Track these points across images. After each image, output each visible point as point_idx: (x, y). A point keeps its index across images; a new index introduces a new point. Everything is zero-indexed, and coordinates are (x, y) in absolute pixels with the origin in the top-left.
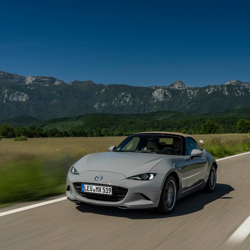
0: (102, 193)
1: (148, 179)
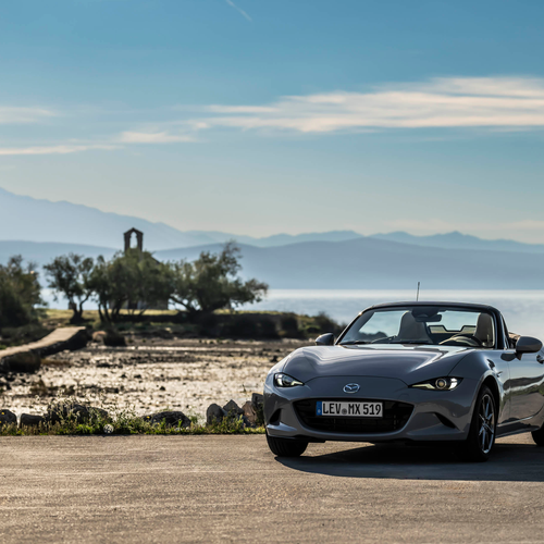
0: (362, 414)
1: (447, 389)
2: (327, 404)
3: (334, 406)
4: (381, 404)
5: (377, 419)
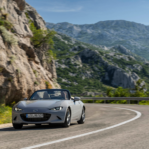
0: (38, 117)
1: (59, 110)
2: (29, 115)
3: (31, 115)
4: (43, 114)
5: (42, 118)
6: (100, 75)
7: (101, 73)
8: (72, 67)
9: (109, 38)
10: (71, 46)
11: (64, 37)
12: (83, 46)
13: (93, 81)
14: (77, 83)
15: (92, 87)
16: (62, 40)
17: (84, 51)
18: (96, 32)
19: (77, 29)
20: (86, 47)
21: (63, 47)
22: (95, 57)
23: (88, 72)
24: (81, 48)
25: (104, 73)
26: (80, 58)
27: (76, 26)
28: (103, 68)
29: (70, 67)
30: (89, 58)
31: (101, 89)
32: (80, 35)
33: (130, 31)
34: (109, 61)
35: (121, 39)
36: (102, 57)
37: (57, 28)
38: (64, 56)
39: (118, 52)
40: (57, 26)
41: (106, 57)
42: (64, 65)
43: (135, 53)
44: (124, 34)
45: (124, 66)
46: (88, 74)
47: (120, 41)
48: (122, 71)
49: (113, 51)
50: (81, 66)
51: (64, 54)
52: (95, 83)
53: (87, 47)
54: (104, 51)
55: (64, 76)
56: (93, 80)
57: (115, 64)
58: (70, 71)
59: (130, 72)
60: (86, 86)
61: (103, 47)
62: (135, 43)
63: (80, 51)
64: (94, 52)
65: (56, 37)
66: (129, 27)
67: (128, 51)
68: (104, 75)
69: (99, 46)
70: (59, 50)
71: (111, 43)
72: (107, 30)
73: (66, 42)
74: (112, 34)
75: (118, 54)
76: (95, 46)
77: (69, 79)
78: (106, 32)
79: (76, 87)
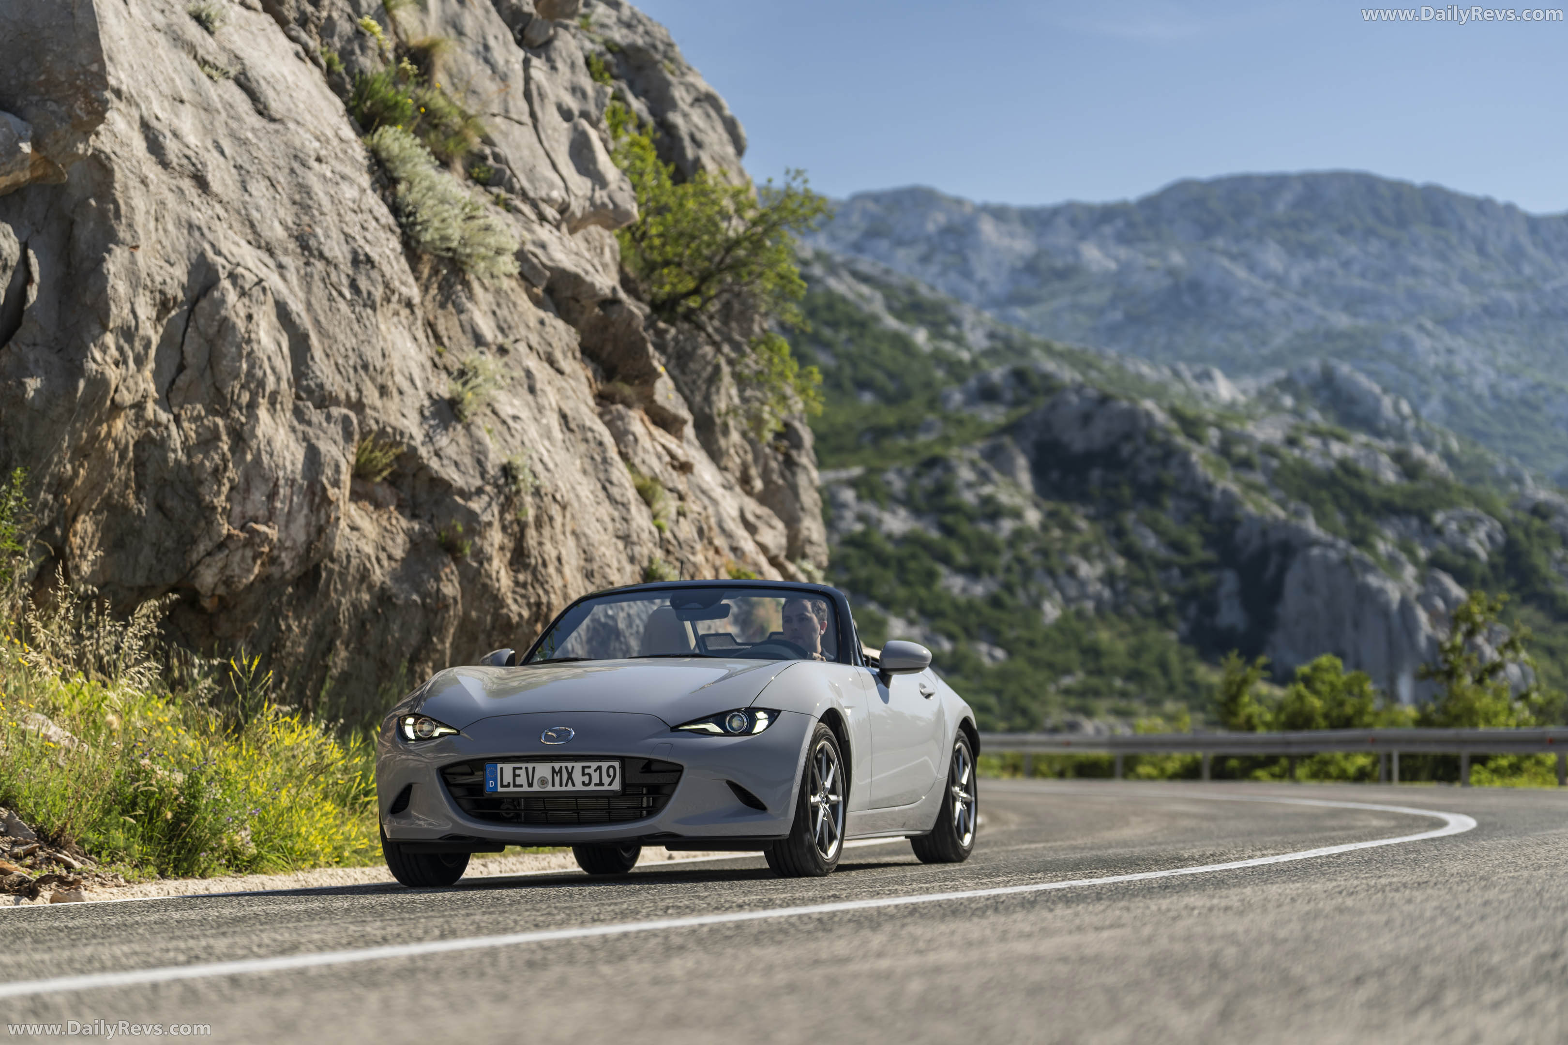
0: (579, 787)
1: (748, 731)
2: (508, 768)
3: (522, 772)
4: (617, 764)
5: (609, 796)
6: (1182, 586)
7: (1186, 572)
8: (965, 528)
9: (1247, 312)
10: (956, 371)
11: (905, 299)
12: (1050, 366)
13: (1122, 635)
14: (999, 653)
15: (1118, 683)
16: (891, 322)
17: (1053, 407)
18: (1153, 262)
19: (1006, 242)
20: (1067, 375)
21: (891, 376)
22: (1137, 451)
23: (1085, 570)
24: (1035, 381)
25: (1204, 579)
26: (1022, 462)
27: (999, 214)
28: (1203, 533)
29: (948, 531)
30: (1089, 459)
31: (1185, 697)
32: (1028, 285)
33: (1413, 259)
34: (1250, 487)
35: (1341, 321)
36: (1196, 454)
37: (853, 236)
38: (903, 442)
39: (1315, 416)
40: (855, 218)
41: (1225, 449)
42: (902, 512)
43: (1449, 424)
44: (1363, 275)
45: (1360, 518)
46: (1082, 584)
47: (1330, 335)
48: (1346, 562)
49: (1275, 407)
50: (1033, 517)
51: (907, 428)
52: (1136, 653)
53: (1078, 377)
54: (1206, 405)
55: (902, 593)
56: (1125, 627)
57: (1293, 505)
58: (946, 559)
59: (1410, 572)
60: (1067, 671)
61: (1206, 376)
62: (1450, 351)
63: (1024, 410)
64: (1132, 415)
65: (844, 300)
66: (1402, 222)
67: (1397, 409)
68: (1212, 589)
69: (1167, 372)
70: (868, 398)
71: (1264, 343)
72: (1234, 249)
73: (921, 337)
74: (1267, 276)
75: (1315, 432)
76: (1145, 370)
77: (940, 623)
78: (1225, 262)
79: (992, 683)
